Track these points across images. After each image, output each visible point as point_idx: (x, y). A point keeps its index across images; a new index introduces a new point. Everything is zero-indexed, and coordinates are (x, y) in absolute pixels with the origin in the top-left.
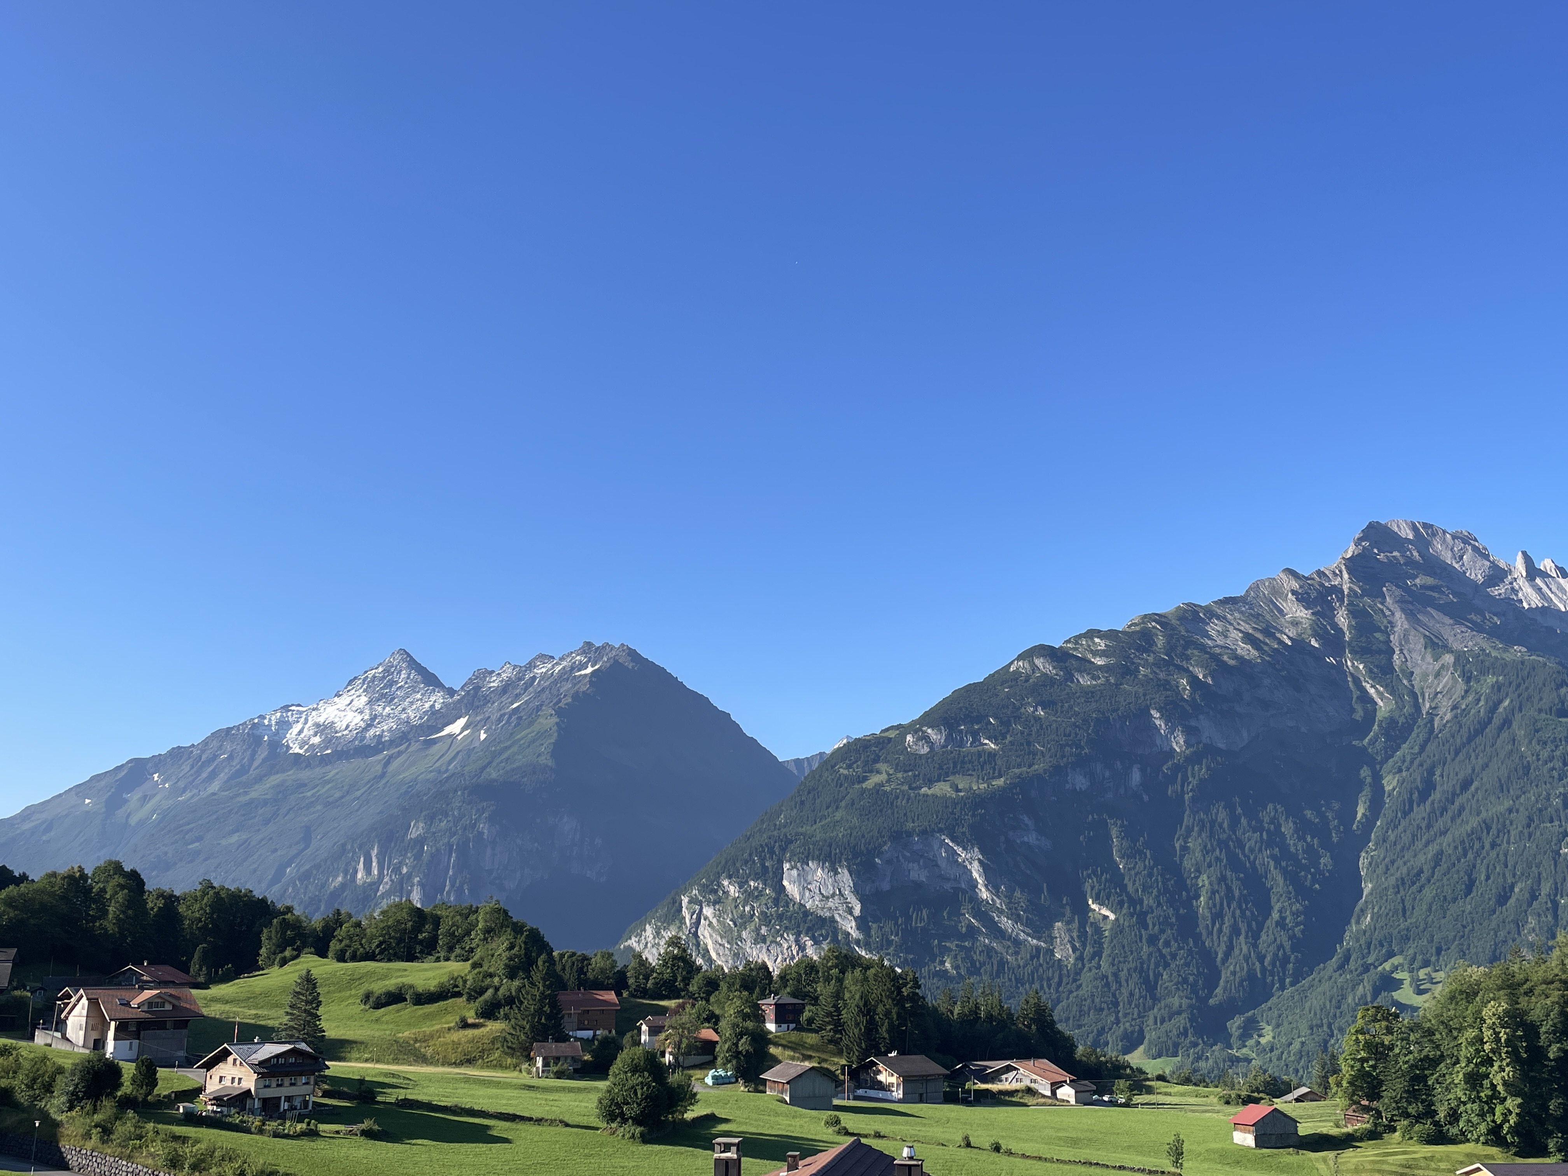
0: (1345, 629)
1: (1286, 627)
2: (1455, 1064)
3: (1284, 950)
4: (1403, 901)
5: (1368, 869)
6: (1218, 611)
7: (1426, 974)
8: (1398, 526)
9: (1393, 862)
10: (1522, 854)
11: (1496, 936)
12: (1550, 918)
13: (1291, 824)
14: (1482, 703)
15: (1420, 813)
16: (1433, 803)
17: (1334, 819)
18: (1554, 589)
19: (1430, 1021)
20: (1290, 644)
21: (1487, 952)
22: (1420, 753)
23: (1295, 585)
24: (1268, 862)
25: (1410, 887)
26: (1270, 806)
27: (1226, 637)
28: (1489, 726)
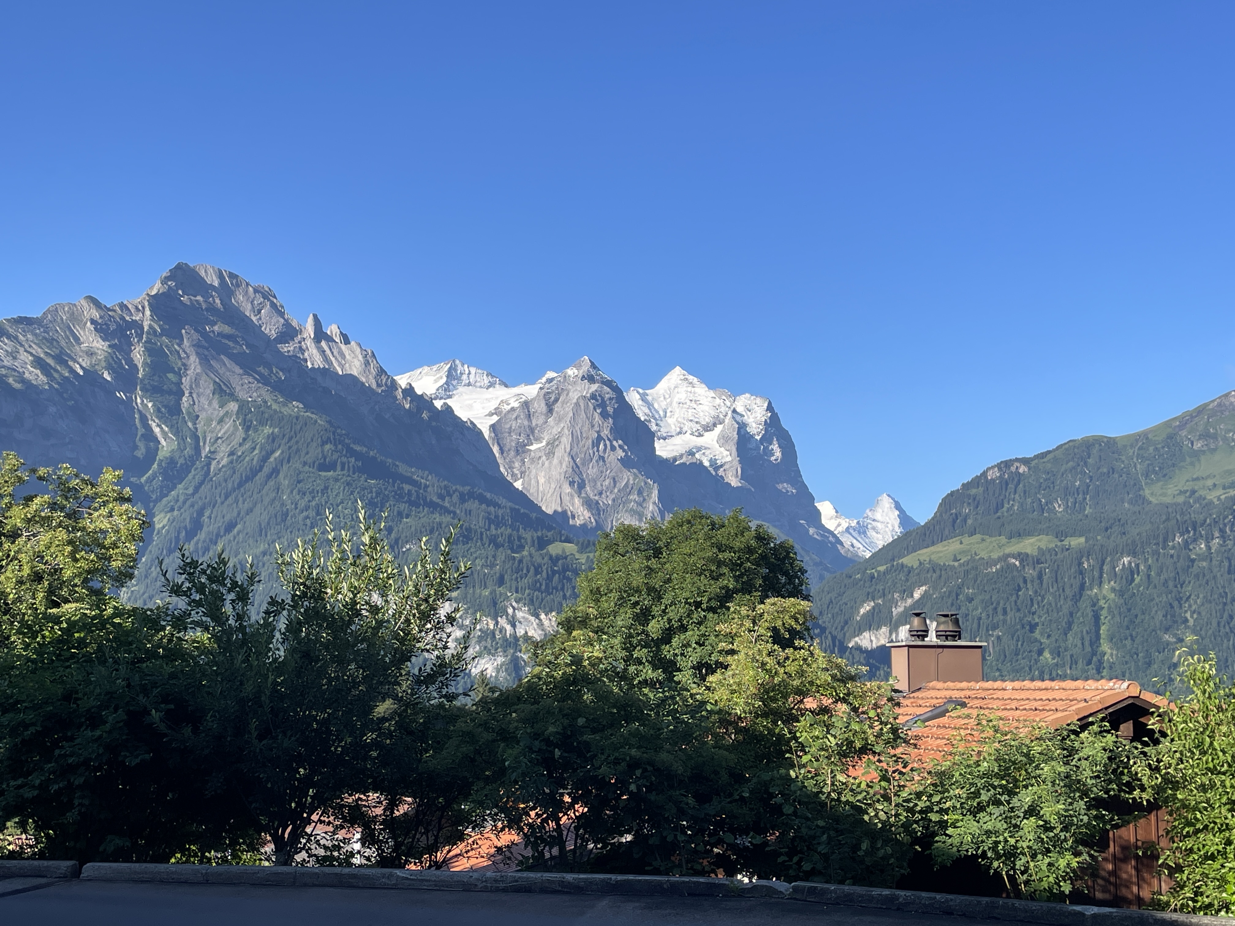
0: (140, 366)
1: (80, 357)
6: (10, 330)
8: (206, 271)
14: (256, 452)
16: (197, 543)
18: (335, 353)
20: (81, 373)
22: (193, 494)
23: (96, 314)
27: (15, 358)
28: (259, 474)
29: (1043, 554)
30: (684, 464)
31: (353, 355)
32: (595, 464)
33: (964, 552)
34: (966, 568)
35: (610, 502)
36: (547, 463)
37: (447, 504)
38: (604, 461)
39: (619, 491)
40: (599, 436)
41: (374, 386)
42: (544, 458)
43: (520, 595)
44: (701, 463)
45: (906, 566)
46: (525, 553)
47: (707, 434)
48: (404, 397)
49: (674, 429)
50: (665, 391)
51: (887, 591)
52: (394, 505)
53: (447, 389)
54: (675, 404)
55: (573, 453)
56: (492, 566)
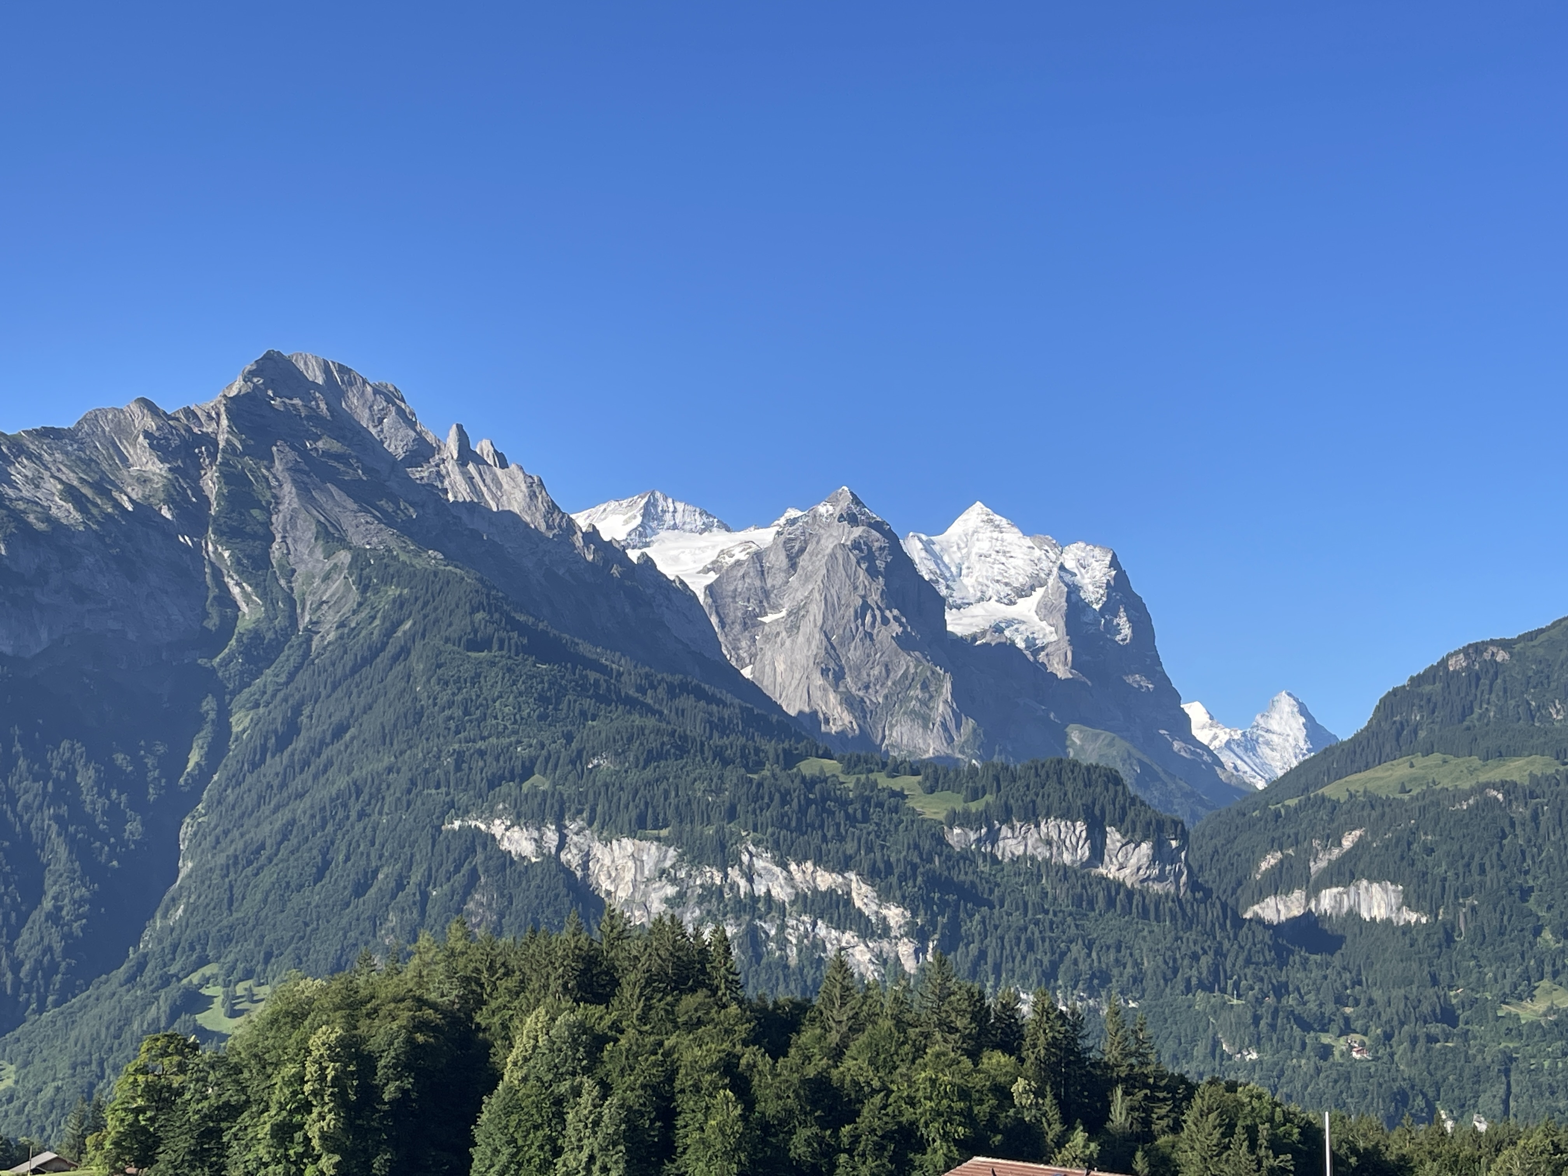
0: (212, 498)
1: (129, 485)
2: (262, 1112)
3: (52, 955)
4: (231, 887)
5: (191, 841)
6: (31, 446)
7: (246, 989)
8: (306, 363)
9: (226, 833)
10: (395, 829)
11: (345, 938)
12: (415, 915)
13: (91, 772)
14: (377, 622)
15: (274, 765)
16: (293, 754)
17: (155, 768)
18: (488, 480)
19: (239, 1053)
20: (130, 509)
21: (330, 960)
22: (287, 683)
23: (151, 424)
24: (49, 826)
25: (244, 868)
26: (66, 744)
27: (37, 487)
28: (382, 655)
29: (1538, 784)
30: (987, 644)
31: (512, 484)
32: (859, 643)
33: (1415, 779)
34: (1421, 803)
35: (881, 700)
36: (788, 642)
37: (650, 701)
38: (872, 639)
39: (894, 684)
40: (865, 603)
41: (543, 527)
42: (784, 634)
43: (759, 836)
44: (1013, 643)
45: (1329, 800)
46: (766, 773)
47: (1020, 601)
48: (586, 545)
49: (972, 593)
50: (960, 537)
51: (1301, 837)
52: (575, 701)
53: (643, 533)
54: (974, 557)
55: (827, 628)
56: (719, 791)
